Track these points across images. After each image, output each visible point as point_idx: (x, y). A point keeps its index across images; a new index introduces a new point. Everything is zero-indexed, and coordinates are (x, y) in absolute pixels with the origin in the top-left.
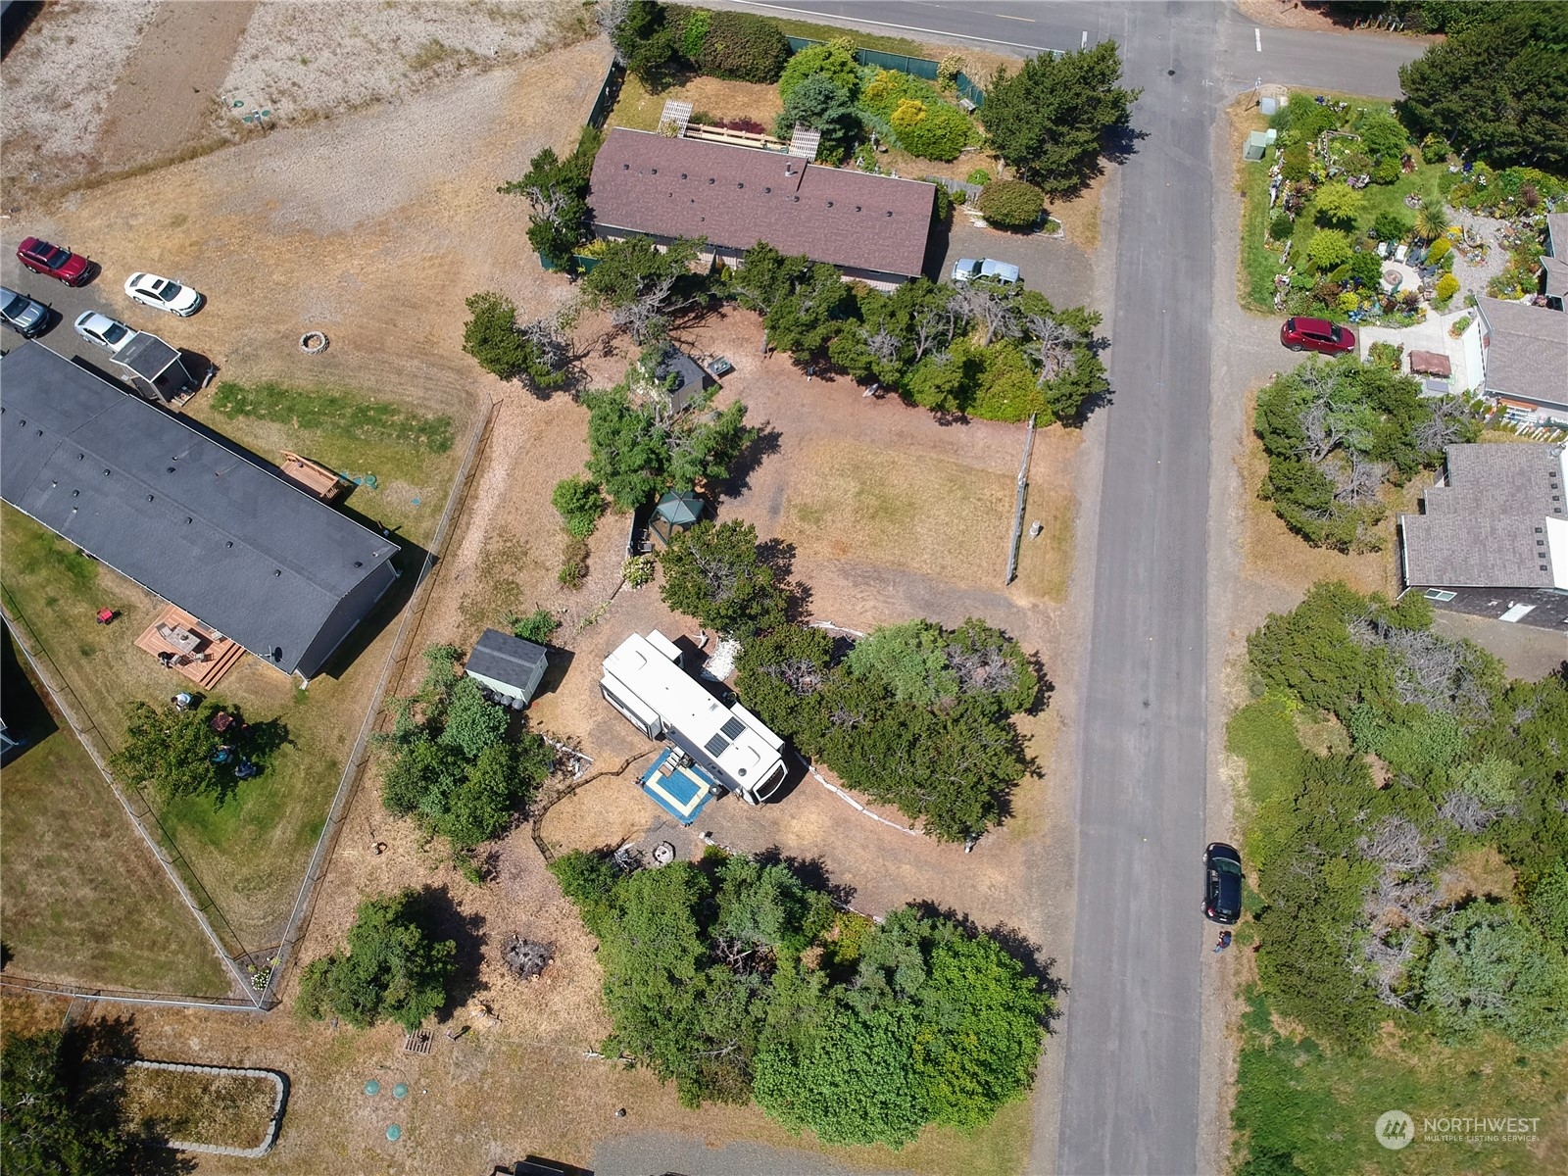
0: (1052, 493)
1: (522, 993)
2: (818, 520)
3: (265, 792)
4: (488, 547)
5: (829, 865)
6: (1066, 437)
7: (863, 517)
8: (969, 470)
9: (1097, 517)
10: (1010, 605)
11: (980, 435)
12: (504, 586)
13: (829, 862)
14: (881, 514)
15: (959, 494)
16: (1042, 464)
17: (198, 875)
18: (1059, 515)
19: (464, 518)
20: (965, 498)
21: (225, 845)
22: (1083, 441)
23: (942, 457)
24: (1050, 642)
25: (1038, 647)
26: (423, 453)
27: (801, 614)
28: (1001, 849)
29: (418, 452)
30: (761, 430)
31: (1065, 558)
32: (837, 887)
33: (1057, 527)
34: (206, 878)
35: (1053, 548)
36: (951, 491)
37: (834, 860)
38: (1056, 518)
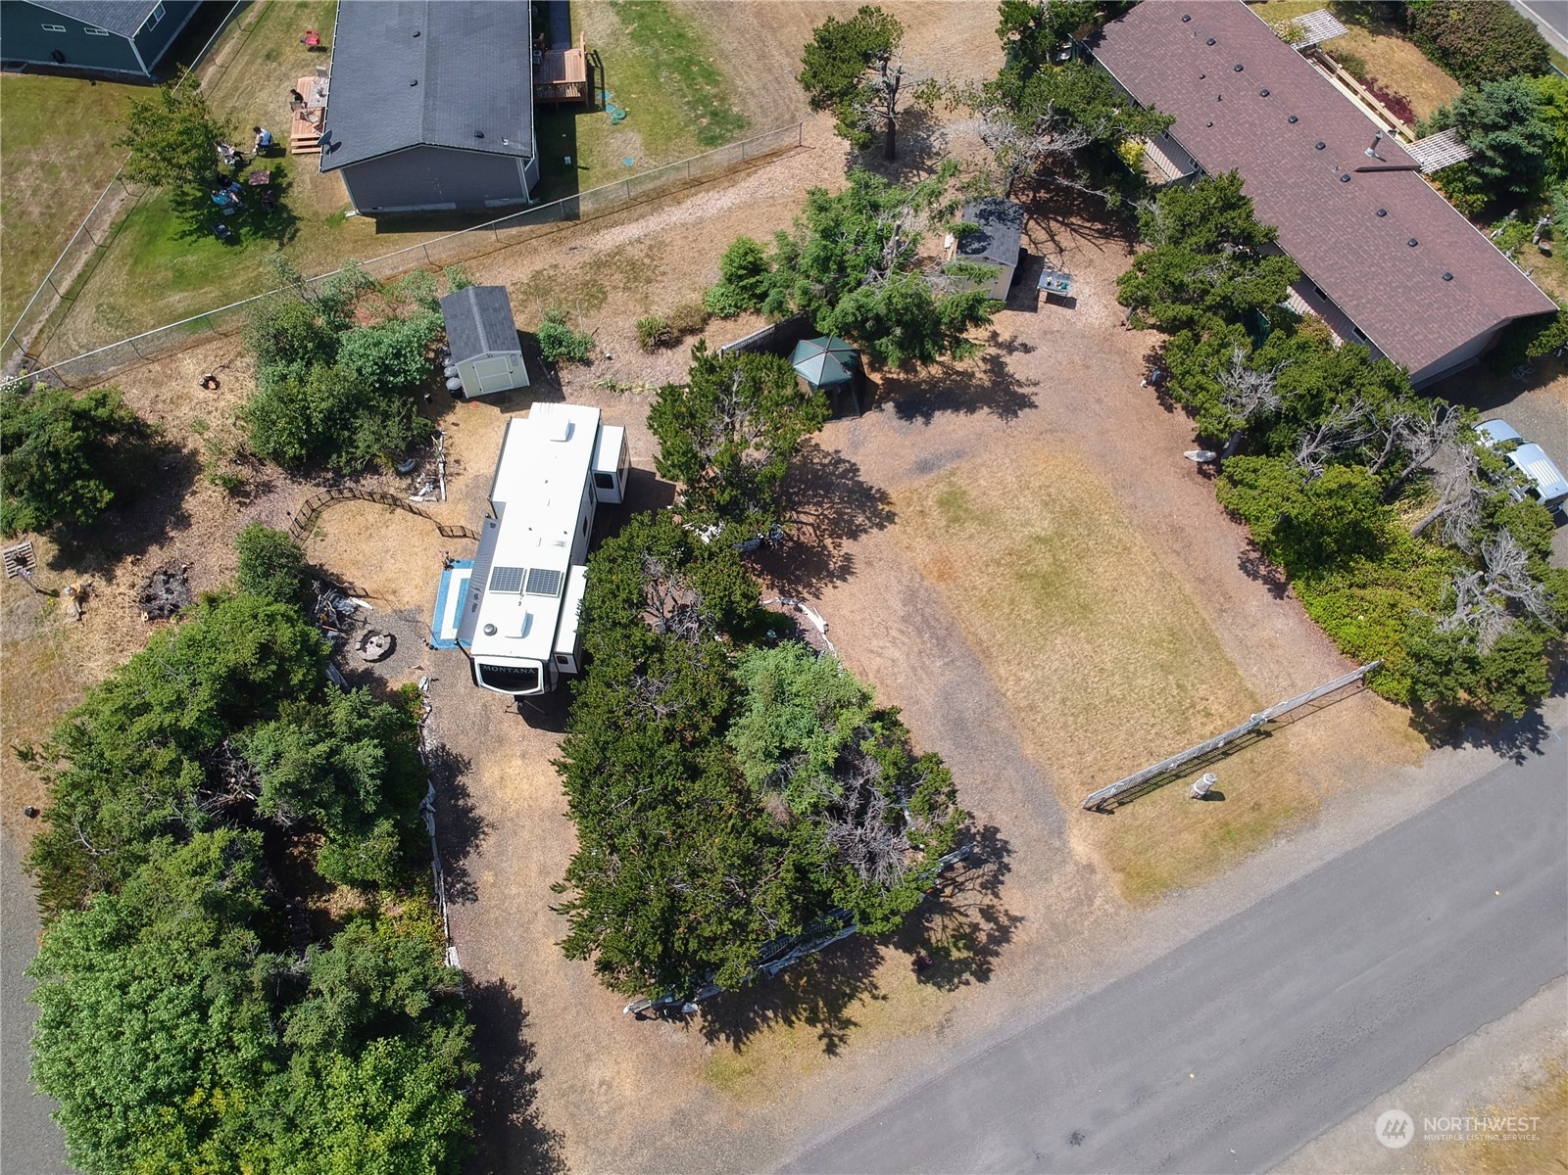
0: (1291, 778)
1: (123, 618)
2: (956, 519)
3: (215, 261)
4: (629, 248)
5: (488, 844)
6: (1399, 738)
7: (1011, 565)
8: (1212, 645)
9: (1315, 865)
10: (1059, 831)
11: (1280, 623)
12: (595, 289)
13: (492, 840)
14: (1037, 583)
15: (1164, 656)
16: (1321, 733)
17: (97, 271)
18: (1265, 809)
19: (645, 208)
20: (1166, 669)
21: (139, 269)
22: (1417, 763)
23: (1196, 599)
24: (1054, 926)
25: (1030, 914)
26: (689, 131)
27: (811, 585)
28: (674, 1062)
29: (686, 126)
30: (1019, 384)
31: (1207, 862)
32: (464, 873)
33: (1246, 819)
34: (97, 278)
35: (1205, 835)
36: (1158, 644)
37: (498, 844)
38: (1256, 807)
